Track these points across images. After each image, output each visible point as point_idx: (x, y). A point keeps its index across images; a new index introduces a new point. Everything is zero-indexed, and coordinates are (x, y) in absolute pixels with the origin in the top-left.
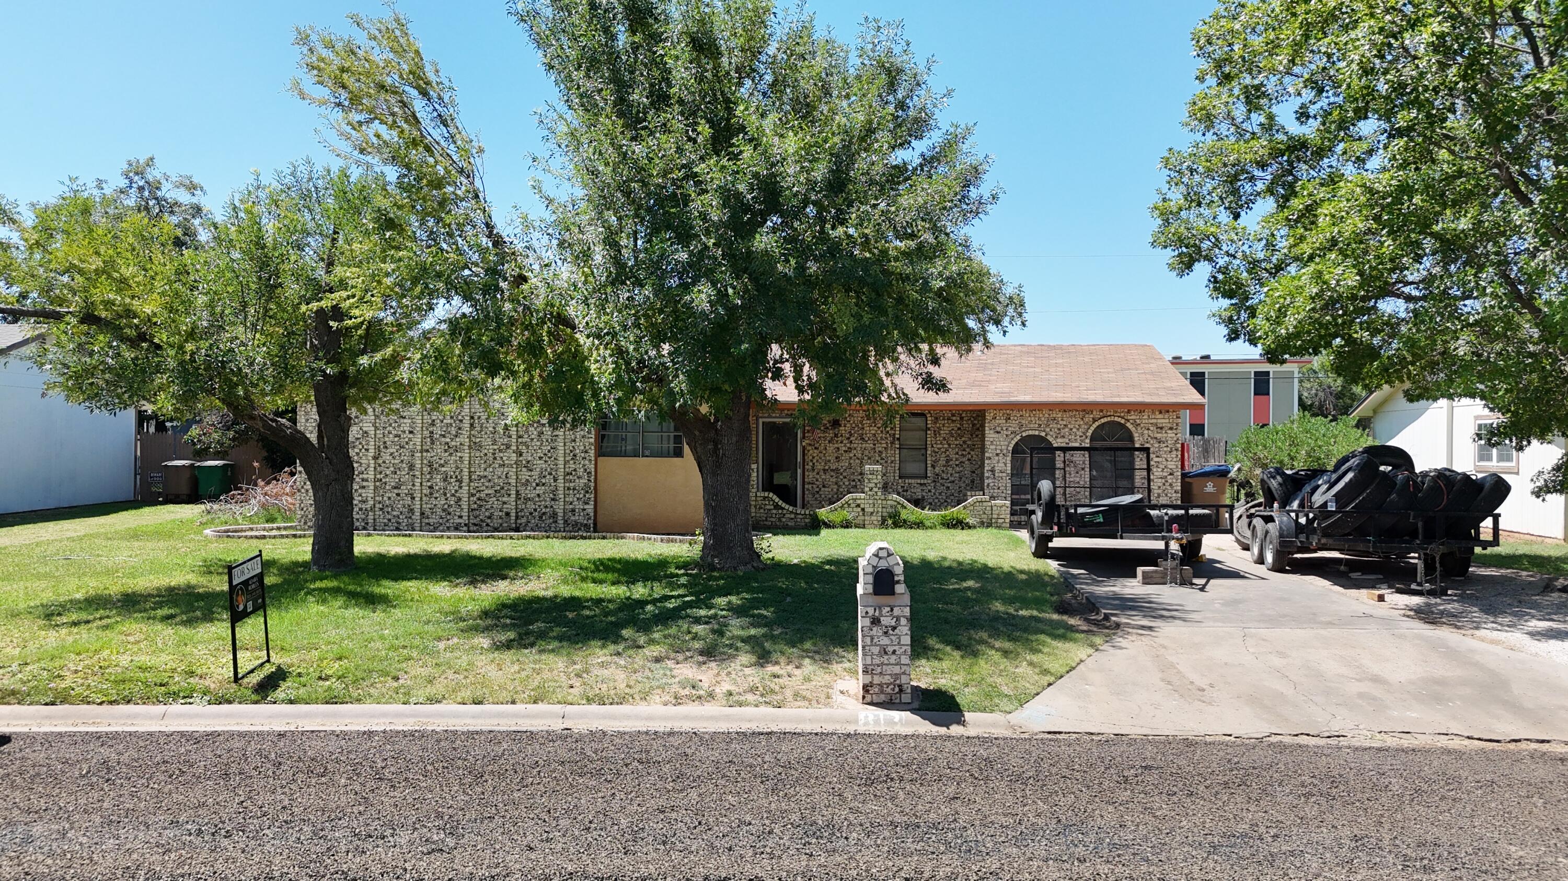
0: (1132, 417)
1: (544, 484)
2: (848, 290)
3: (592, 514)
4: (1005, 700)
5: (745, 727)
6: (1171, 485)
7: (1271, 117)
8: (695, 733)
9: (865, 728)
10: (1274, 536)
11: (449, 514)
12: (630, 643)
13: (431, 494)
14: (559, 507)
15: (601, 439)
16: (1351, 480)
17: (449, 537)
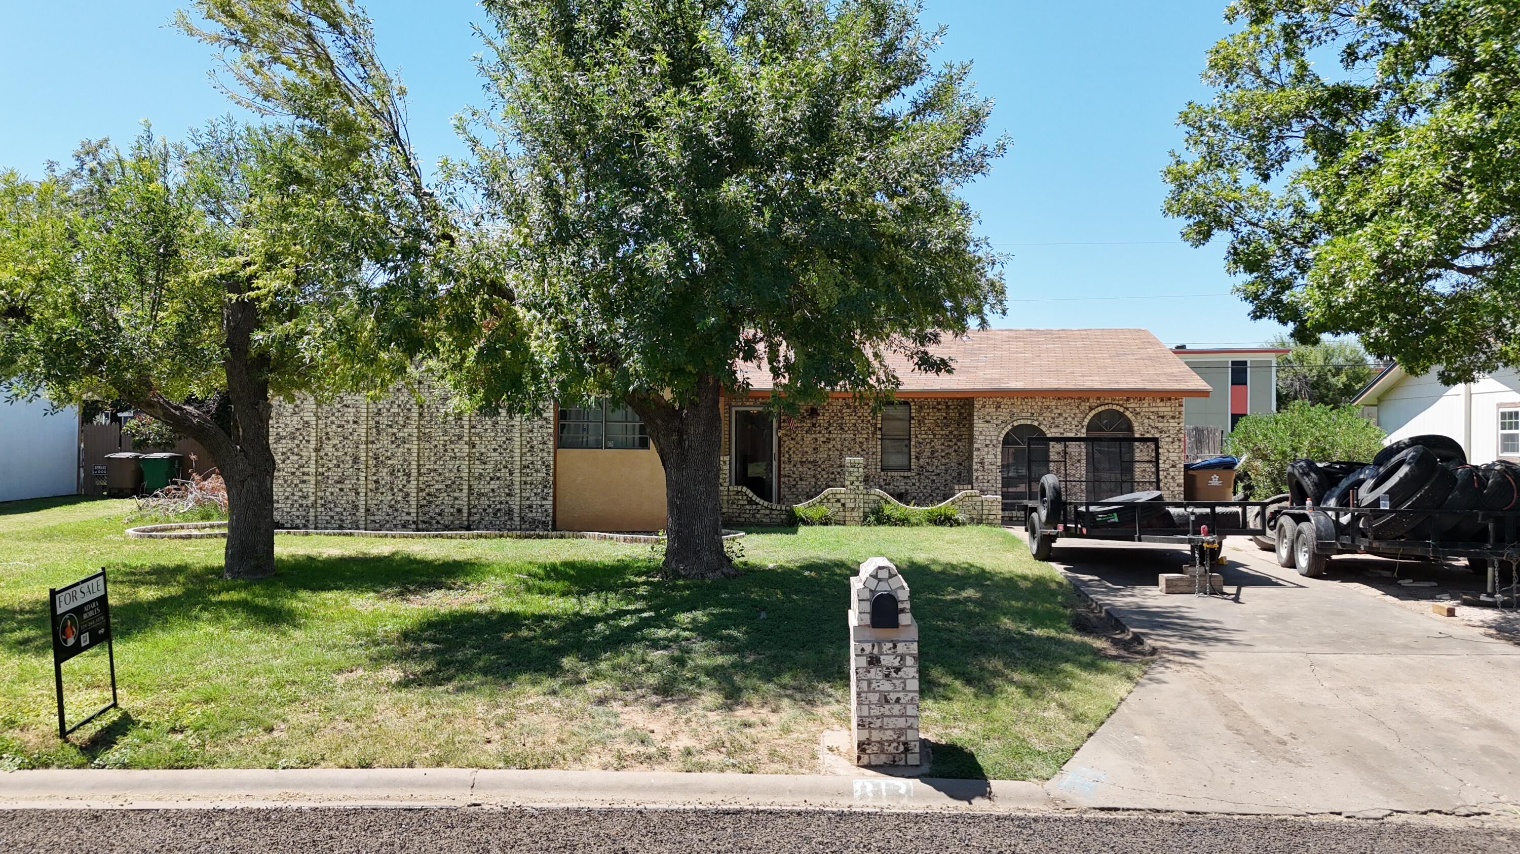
0: (1132, 405)
1: (498, 478)
2: (831, 256)
3: (551, 511)
4: (1039, 760)
5: (706, 802)
6: (1173, 478)
7: (1303, 67)
8: (640, 812)
9: (862, 803)
10: (1309, 537)
11: (397, 510)
12: (569, 677)
13: (377, 489)
14: (515, 503)
15: (561, 429)
16: (1406, 475)
17: (394, 537)
